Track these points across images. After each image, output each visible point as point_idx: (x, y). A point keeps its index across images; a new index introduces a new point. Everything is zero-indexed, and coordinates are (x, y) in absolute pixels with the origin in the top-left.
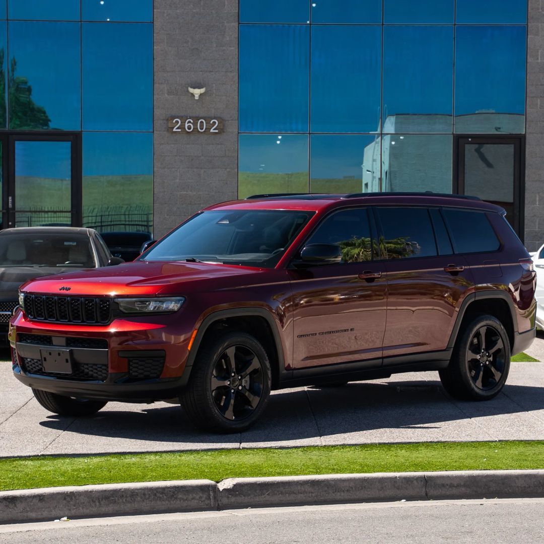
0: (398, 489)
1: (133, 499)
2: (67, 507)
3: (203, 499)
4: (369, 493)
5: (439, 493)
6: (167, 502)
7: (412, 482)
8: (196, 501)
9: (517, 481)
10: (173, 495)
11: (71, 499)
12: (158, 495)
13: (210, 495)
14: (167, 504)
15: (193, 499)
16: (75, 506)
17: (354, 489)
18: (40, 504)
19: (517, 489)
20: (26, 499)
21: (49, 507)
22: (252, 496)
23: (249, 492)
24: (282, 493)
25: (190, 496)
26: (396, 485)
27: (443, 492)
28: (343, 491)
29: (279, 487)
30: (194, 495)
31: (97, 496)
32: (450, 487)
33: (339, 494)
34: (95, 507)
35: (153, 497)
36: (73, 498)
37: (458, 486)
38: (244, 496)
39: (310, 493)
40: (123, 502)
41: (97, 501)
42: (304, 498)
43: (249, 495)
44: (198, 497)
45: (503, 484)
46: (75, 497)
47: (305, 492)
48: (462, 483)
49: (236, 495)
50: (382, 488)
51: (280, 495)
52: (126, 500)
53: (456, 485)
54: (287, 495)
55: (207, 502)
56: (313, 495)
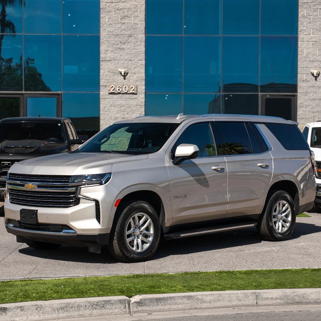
0: (240, 301)
1: (78, 309)
2: (38, 314)
3: (122, 308)
4: (222, 303)
5: (265, 303)
6: (99, 310)
7: (248, 296)
8: (117, 310)
9: (311, 295)
10: (103, 306)
11: (41, 309)
12: (94, 306)
13: (126, 306)
14: (100, 312)
15: (115, 308)
16: (43, 313)
17: (213, 301)
18: (21, 313)
19: (311, 300)
20: (13, 310)
21: (27, 314)
22: (151, 306)
23: (150, 304)
24: (170, 304)
25: (114, 307)
26: (239, 299)
27: (267, 303)
28: (207, 302)
29: (168, 300)
30: (116, 306)
31: (56, 307)
32: (271, 299)
33: (204, 304)
34: (55, 314)
35: (91, 308)
36: (42, 308)
37: (276, 298)
38: (147, 306)
39: (187, 304)
40: (72, 311)
41: (56, 311)
42: (183, 307)
43: (150, 305)
44: (118, 307)
45: (303, 297)
46: (43, 308)
47: (184, 303)
48: (279, 297)
49: (142, 306)
50: (231, 300)
51: (169, 305)
52: (74, 310)
53: (275, 298)
54: (173, 305)
55: (124, 310)
56: (189, 305)
